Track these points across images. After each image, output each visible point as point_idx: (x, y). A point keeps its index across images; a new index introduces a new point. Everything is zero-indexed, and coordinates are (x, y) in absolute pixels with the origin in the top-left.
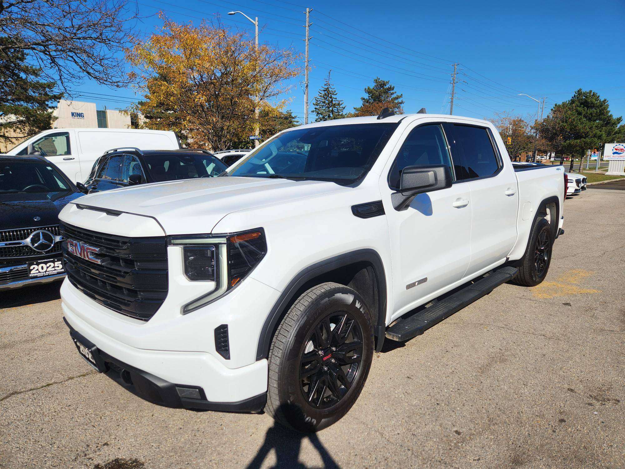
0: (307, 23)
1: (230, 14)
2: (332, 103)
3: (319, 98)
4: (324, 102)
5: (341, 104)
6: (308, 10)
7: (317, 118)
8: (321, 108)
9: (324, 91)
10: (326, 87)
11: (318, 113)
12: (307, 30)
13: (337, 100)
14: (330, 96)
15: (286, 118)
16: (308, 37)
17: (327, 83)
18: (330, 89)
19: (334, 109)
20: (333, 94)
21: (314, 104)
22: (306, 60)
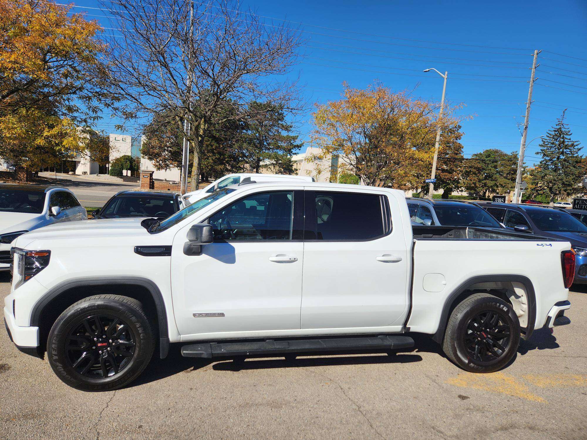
0: (533, 65)
1: (425, 71)
2: (564, 144)
3: (548, 138)
4: (553, 144)
5: (577, 145)
6: (536, 52)
7: (543, 160)
8: (548, 149)
9: (555, 131)
10: (558, 127)
11: (544, 155)
12: (532, 72)
13: (571, 140)
14: (562, 136)
15: (510, 160)
16: (533, 78)
17: (560, 122)
18: (563, 130)
19: (565, 150)
20: (567, 134)
21: (540, 145)
22: (528, 102)
